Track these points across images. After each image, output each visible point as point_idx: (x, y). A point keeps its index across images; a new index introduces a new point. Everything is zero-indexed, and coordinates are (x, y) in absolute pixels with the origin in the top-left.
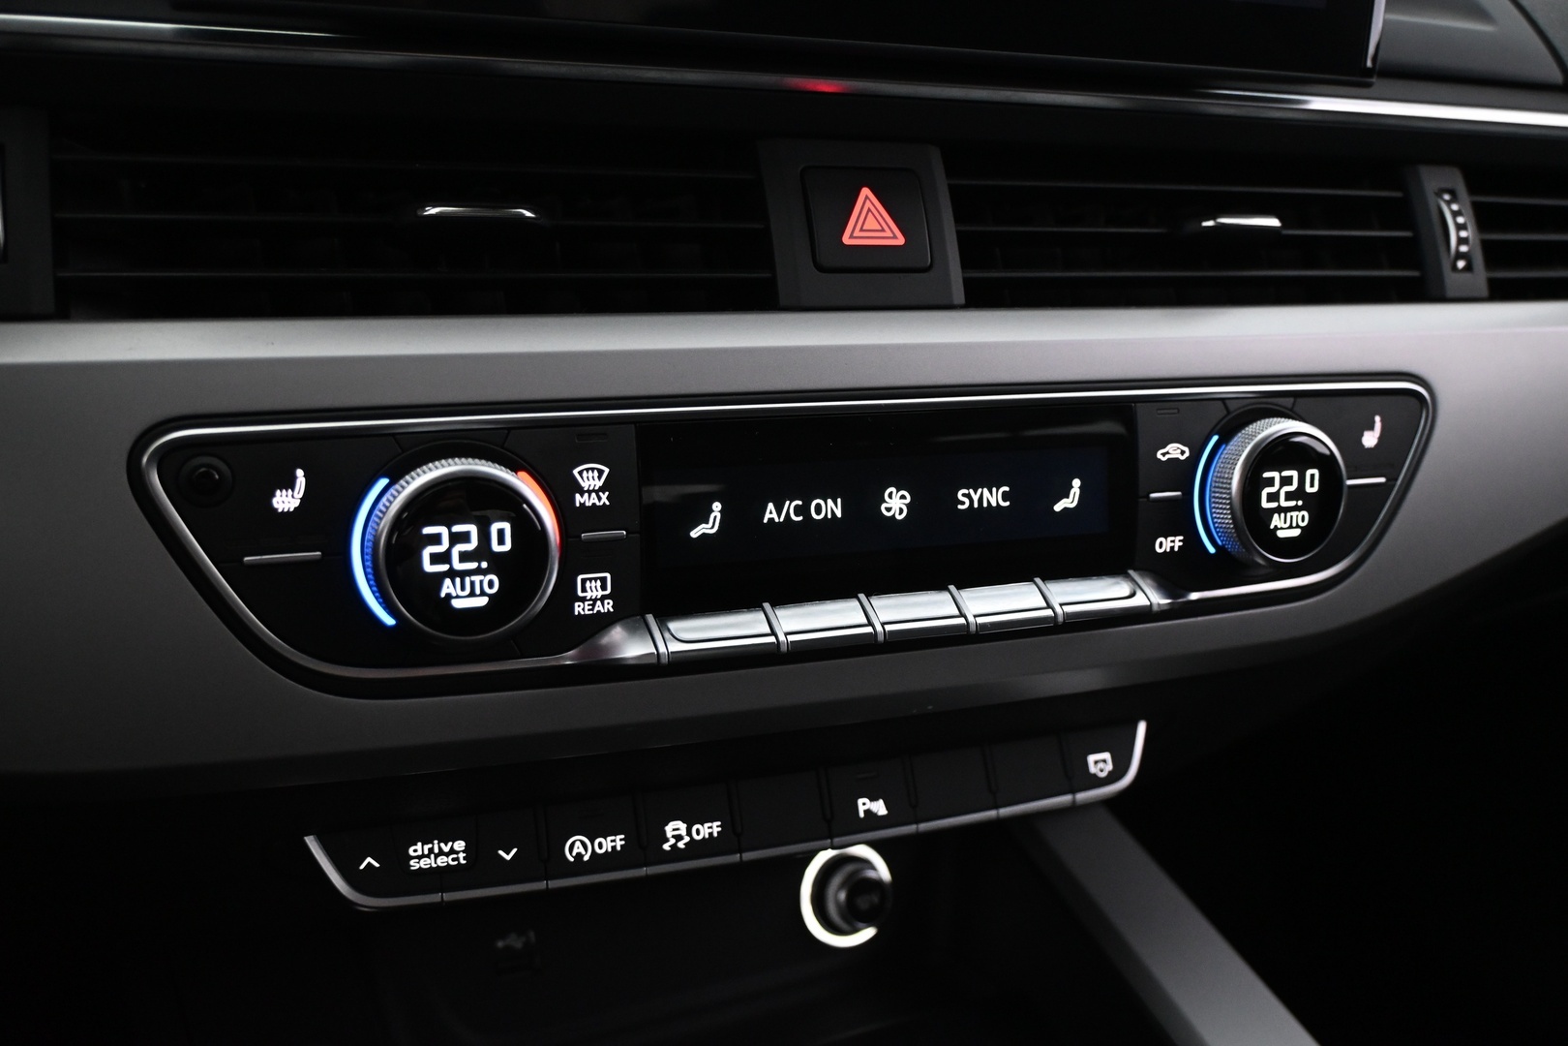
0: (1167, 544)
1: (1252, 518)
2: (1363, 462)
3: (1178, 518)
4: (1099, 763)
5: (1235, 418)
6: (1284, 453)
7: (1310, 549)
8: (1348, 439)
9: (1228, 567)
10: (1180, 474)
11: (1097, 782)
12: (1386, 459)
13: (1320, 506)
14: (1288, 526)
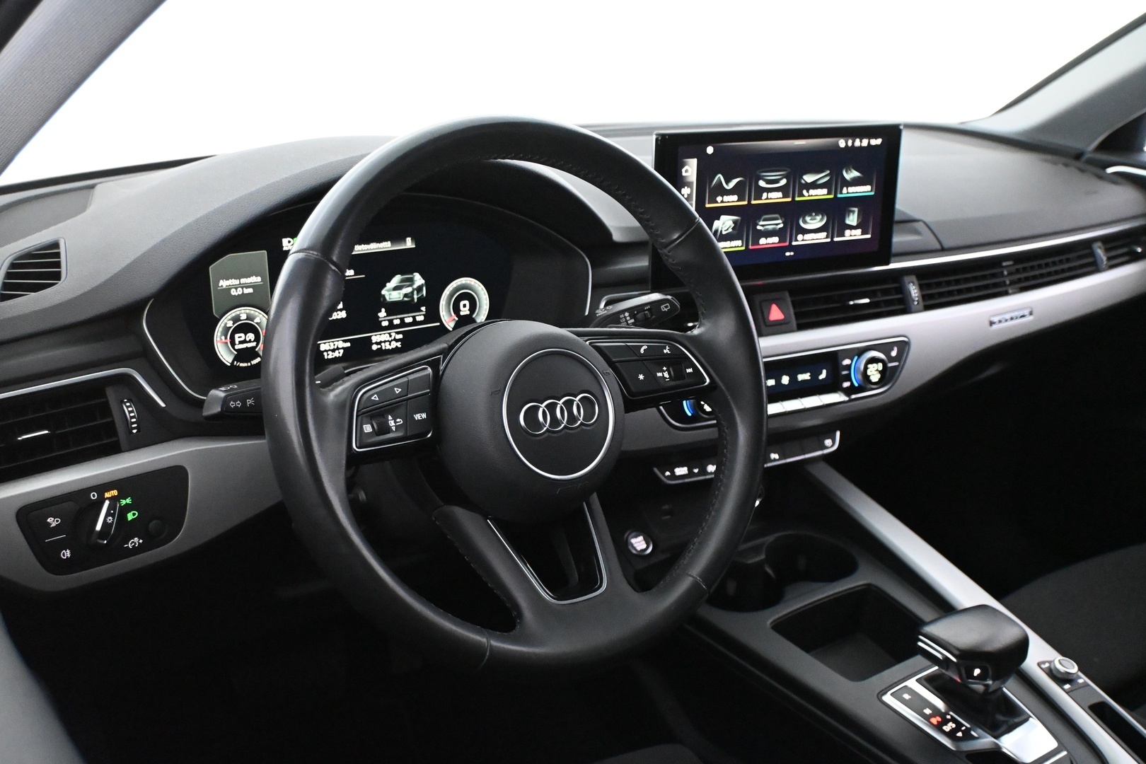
0: (846, 384)
1: (866, 377)
2: (892, 359)
3: (848, 378)
4: (828, 442)
5: (861, 352)
6: (873, 360)
7: (880, 383)
8: (888, 355)
9: (861, 389)
10: (848, 367)
11: (827, 448)
12: (898, 358)
13: (882, 373)
14: (875, 377)
